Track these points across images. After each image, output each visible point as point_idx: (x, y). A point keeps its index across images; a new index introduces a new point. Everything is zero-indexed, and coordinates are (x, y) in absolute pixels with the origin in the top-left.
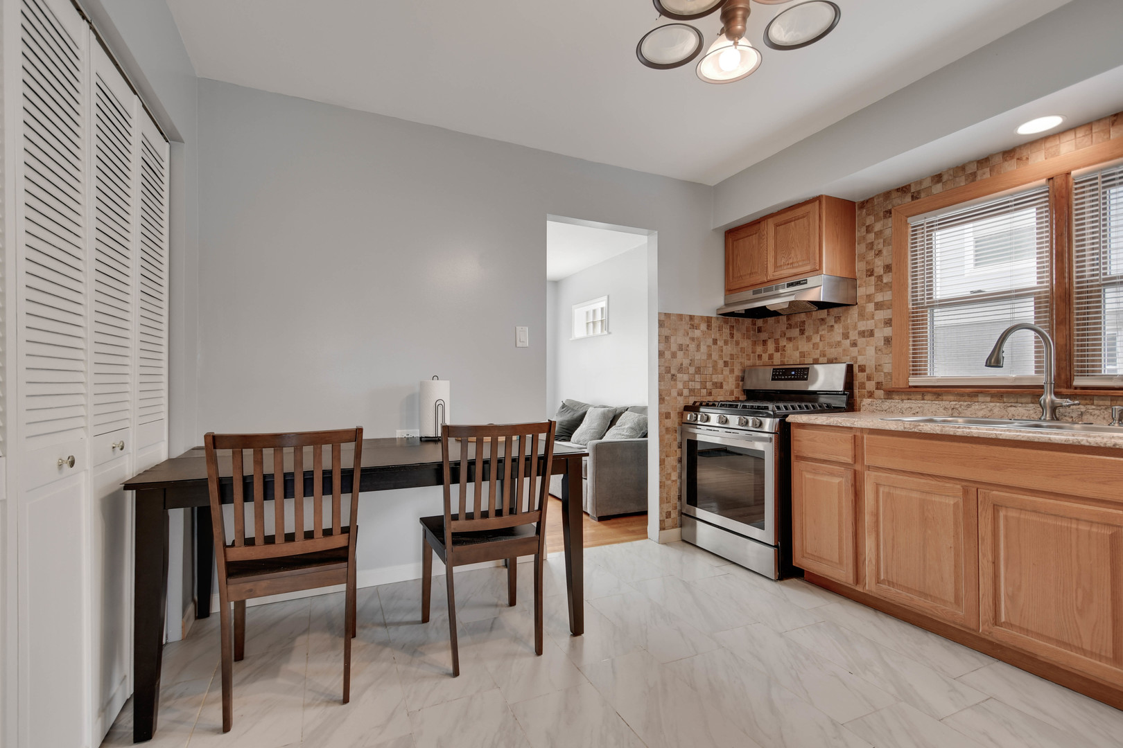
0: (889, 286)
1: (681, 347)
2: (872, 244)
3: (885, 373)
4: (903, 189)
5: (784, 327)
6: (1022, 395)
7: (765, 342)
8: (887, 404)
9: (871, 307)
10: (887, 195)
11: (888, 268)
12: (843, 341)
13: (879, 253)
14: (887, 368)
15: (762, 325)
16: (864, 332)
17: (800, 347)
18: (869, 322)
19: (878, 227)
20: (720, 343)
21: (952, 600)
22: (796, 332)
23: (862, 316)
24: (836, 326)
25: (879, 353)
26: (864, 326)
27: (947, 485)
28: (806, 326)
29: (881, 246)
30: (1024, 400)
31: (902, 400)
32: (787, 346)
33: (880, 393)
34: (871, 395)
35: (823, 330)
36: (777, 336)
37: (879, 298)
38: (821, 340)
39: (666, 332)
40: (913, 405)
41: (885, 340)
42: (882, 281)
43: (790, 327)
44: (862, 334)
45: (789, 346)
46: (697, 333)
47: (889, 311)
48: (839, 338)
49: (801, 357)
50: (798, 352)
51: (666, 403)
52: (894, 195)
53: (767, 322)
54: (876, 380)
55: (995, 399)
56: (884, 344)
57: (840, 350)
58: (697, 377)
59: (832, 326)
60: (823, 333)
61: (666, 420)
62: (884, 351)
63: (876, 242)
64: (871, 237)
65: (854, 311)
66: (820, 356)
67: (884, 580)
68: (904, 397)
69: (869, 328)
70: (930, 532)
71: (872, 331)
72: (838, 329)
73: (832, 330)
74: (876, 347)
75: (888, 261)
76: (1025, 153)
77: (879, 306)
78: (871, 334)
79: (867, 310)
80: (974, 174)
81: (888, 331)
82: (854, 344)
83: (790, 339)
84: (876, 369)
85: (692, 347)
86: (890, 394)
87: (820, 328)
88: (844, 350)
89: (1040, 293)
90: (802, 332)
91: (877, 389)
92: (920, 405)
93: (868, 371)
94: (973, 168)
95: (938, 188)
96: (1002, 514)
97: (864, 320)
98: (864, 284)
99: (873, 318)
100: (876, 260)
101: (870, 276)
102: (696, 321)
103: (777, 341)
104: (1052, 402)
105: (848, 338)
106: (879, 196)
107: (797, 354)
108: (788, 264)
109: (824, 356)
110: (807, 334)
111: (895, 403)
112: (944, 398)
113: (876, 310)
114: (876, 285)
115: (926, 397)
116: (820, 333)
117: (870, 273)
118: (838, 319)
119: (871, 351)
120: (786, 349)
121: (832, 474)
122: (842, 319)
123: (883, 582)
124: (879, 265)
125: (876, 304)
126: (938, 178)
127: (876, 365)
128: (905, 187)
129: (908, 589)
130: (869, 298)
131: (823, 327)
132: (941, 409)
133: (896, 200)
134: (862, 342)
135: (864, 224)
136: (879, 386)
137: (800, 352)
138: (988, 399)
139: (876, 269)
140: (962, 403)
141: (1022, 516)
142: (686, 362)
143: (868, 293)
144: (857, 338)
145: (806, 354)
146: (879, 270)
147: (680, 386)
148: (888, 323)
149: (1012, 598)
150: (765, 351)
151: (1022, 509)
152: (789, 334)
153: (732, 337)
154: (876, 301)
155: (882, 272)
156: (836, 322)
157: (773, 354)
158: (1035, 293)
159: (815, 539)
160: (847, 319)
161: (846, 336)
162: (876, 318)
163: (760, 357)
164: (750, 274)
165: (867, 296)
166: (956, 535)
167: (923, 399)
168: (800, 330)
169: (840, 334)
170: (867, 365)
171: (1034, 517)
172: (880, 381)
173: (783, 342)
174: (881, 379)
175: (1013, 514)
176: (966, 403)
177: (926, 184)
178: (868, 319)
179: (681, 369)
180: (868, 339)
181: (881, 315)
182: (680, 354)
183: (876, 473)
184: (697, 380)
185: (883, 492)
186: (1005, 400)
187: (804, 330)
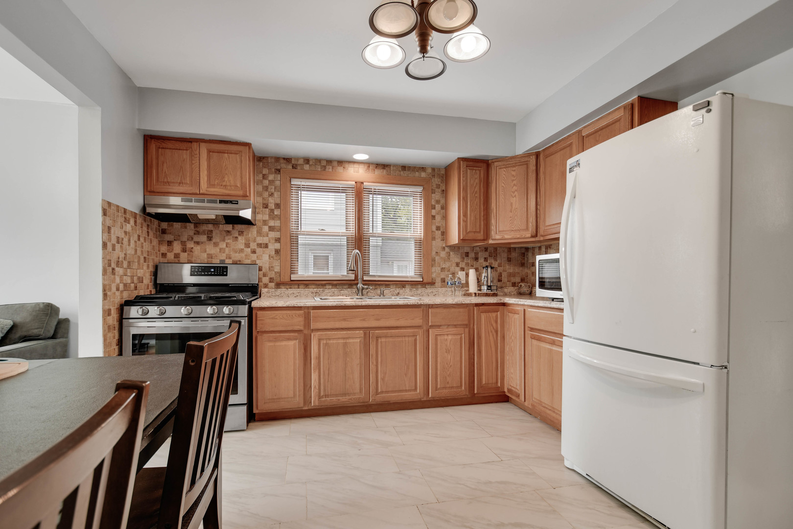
0: (279, 217)
1: (119, 240)
2: (267, 187)
3: (275, 272)
4: (288, 160)
5: (191, 233)
6: (344, 284)
7: (170, 243)
8: (279, 291)
9: (266, 229)
10: (277, 159)
11: (278, 206)
12: (245, 249)
13: (272, 195)
14: (277, 269)
15: (167, 228)
16: (261, 244)
17: (207, 250)
18: (265, 238)
19: (271, 177)
20: (142, 239)
21: (359, 391)
22: (203, 238)
23: (259, 233)
24: (240, 238)
25: (272, 259)
26: (261, 240)
27: (357, 332)
28: (214, 234)
29: (273, 190)
30: (345, 287)
31: (287, 289)
32: (195, 248)
33: (272, 285)
34: (266, 286)
35: (229, 239)
36: (185, 239)
37: (272, 223)
38: (227, 246)
39: (109, 222)
40: (295, 292)
41: (275, 251)
42: (273, 213)
43: (197, 233)
44: (260, 245)
45: (197, 249)
46: (128, 227)
47: (279, 233)
48: (242, 247)
49: (209, 258)
50: (206, 254)
51: (108, 299)
52: (282, 161)
53: (172, 226)
54: (270, 276)
55: (334, 287)
56: (275, 253)
57: (243, 255)
58: (129, 272)
59: (237, 237)
60: (229, 241)
61: (108, 317)
62: (275, 258)
63: (270, 187)
64: (266, 182)
65: (254, 230)
66: (226, 258)
67: (323, 396)
68: (287, 287)
69: (265, 242)
70: (348, 359)
71: (267, 244)
72: (241, 240)
73: (237, 240)
74: (269, 255)
75: (278, 201)
76: (347, 165)
77: (271, 229)
78: (266, 246)
79: (263, 230)
80: (325, 167)
81: (277, 246)
82: (254, 252)
83: (197, 243)
84: (269, 269)
85: (126, 240)
86: (278, 285)
87: (226, 238)
88: (246, 255)
89: (349, 235)
90: (210, 239)
91: (270, 282)
92: (298, 291)
93: (264, 270)
94: (324, 163)
95: (307, 167)
96: (380, 340)
97: (261, 236)
98: (261, 212)
99: (268, 236)
100: (270, 199)
101: (265, 208)
102: (128, 216)
103: (183, 243)
104: (362, 287)
105: (249, 247)
106: (272, 157)
107: (205, 255)
108: (222, 185)
109: (230, 258)
110: (214, 240)
111: (282, 290)
112: (310, 287)
113: (269, 231)
114: (269, 215)
115: (300, 287)
116: (226, 241)
117: (266, 206)
118: (241, 233)
119: (266, 257)
120: (193, 250)
121: (289, 339)
122: (245, 233)
123: (322, 397)
124: (272, 202)
125: (270, 227)
126: (307, 160)
127: (269, 267)
128: (289, 159)
129: (336, 395)
130: (265, 222)
131: (229, 237)
132: (310, 293)
133: (283, 165)
134: (259, 250)
135: (261, 173)
136: (271, 280)
137: (207, 254)
138: (331, 287)
139: (269, 204)
140: (319, 289)
141: (387, 340)
142: (122, 256)
143: (264, 219)
144: (256, 248)
145: (213, 256)
146: (272, 206)
147: (118, 280)
148: (278, 240)
149: (383, 379)
150: (171, 251)
151: (386, 337)
152: (196, 238)
153: (148, 235)
154: (269, 225)
155: (273, 207)
156: (239, 235)
157: (179, 254)
158: (347, 235)
159: (275, 387)
160: (249, 234)
161: (247, 245)
162: (270, 236)
163: (164, 255)
164: (180, 183)
165: (263, 221)
166: (360, 358)
167: (299, 288)
168: (208, 237)
169: (242, 243)
170: (263, 266)
171: (391, 339)
172: (272, 277)
173: (190, 245)
174: (273, 275)
175: (383, 340)
176: (321, 289)
177: (301, 162)
178: (264, 236)
179: (118, 263)
180: (264, 249)
181: (273, 235)
182: (118, 246)
183: (319, 333)
184: (129, 274)
185: (323, 343)
186: (338, 287)
187: (212, 237)
